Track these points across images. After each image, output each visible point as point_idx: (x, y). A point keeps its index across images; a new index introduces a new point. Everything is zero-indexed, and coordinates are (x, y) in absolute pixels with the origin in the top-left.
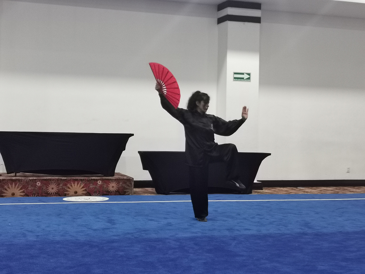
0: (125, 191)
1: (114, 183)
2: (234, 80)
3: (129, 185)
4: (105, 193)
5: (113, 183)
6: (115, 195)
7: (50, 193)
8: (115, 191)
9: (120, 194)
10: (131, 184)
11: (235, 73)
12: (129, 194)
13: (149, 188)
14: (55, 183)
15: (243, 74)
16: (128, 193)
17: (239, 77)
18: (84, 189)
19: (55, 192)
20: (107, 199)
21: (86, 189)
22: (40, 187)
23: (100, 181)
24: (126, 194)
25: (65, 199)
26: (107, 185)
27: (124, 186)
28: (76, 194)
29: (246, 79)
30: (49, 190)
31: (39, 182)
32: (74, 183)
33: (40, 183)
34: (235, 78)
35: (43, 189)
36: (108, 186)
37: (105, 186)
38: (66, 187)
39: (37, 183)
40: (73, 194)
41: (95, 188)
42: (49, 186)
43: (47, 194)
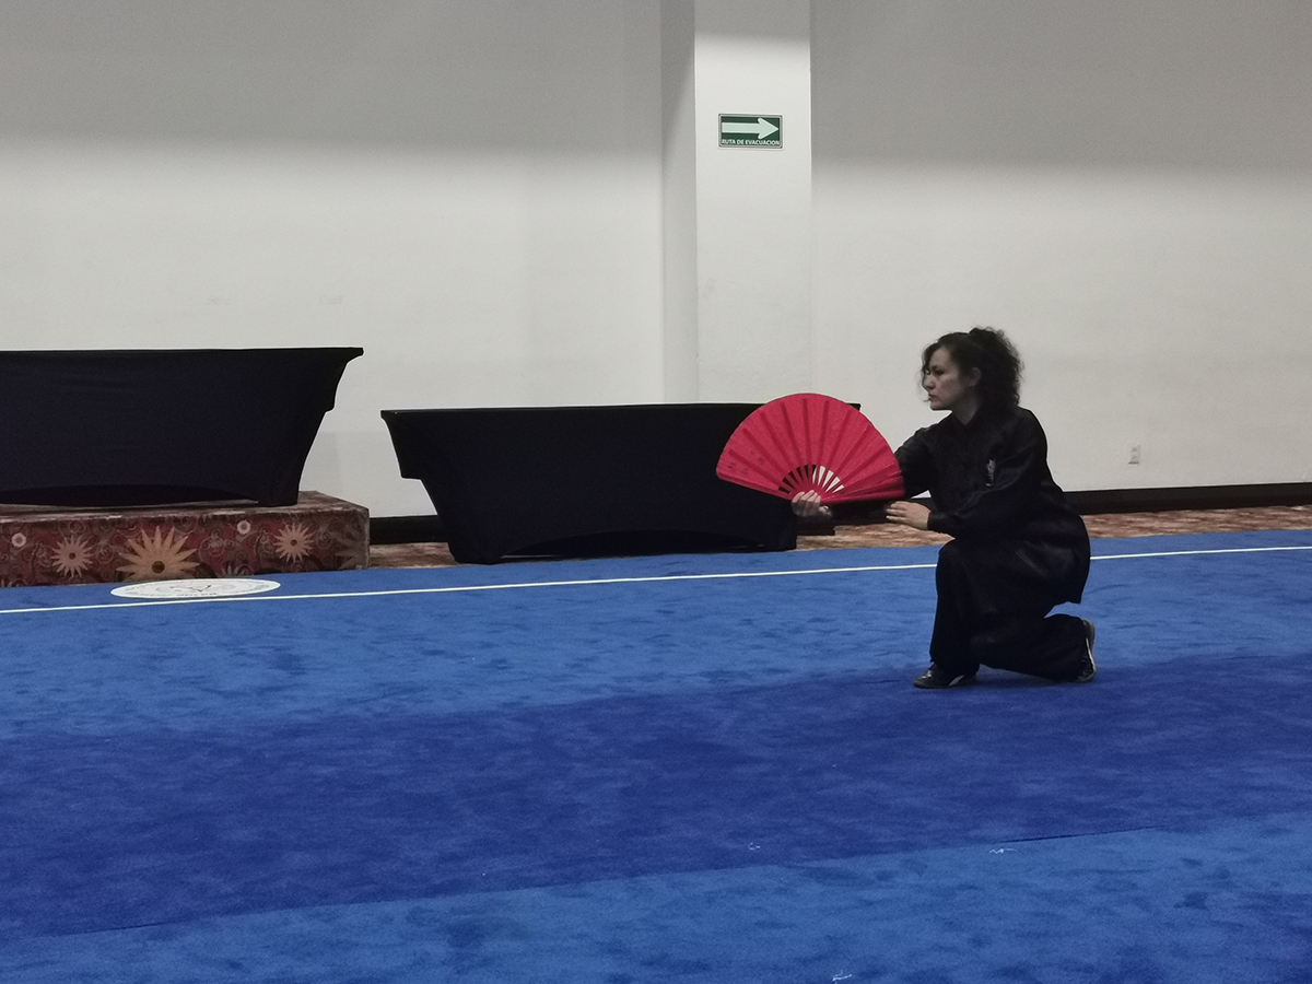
0: (339, 557)
1: (299, 530)
2: (722, 145)
3: (354, 533)
4: (266, 565)
5: (293, 527)
6: (303, 570)
7: (63, 571)
8: (304, 556)
9: (322, 569)
10: (360, 529)
11: (725, 119)
12: (353, 568)
13: (427, 544)
14: (79, 534)
15: (754, 120)
16: (350, 563)
17: (739, 132)
18: (187, 554)
19: (84, 567)
20: (274, 585)
21: (194, 554)
22: (25, 553)
23: (245, 522)
24: (344, 566)
25: (119, 592)
26: (272, 538)
27: (335, 540)
28: (159, 572)
29: (765, 139)
30: (59, 562)
31: (20, 535)
32: (151, 535)
33: (24, 538)
34: (725, 136)
35: (35, 557)
36: (276, 541)
37: (265, 541)
38: (122, 549)
39: (14, 537)
40: (150, 571)
41: (229, 548)
42: (59, 548)
43: (54, 578)
